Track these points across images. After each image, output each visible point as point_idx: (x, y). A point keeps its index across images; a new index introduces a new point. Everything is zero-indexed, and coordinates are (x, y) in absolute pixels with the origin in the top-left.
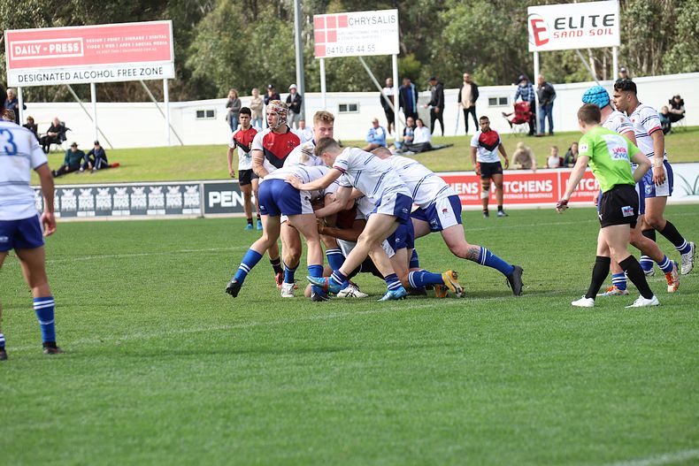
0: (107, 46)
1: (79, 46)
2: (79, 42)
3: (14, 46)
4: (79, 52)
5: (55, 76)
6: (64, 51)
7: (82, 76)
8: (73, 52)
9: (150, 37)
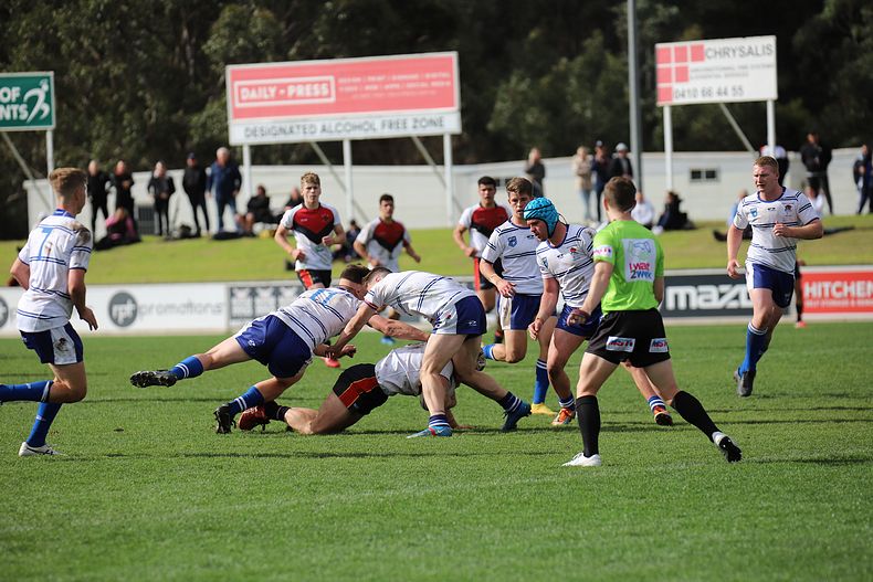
0: (368, 88)
1: (329, 87)
2: (328, 82)
3: (240, 88)
4: (329, 96)
5: (295, 130)
6: (308, 94)
7: (333, 129)
8: (320, 97)
9: (428, 76)
